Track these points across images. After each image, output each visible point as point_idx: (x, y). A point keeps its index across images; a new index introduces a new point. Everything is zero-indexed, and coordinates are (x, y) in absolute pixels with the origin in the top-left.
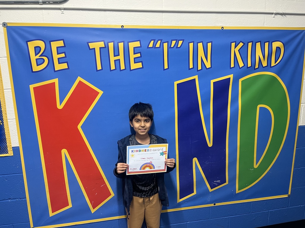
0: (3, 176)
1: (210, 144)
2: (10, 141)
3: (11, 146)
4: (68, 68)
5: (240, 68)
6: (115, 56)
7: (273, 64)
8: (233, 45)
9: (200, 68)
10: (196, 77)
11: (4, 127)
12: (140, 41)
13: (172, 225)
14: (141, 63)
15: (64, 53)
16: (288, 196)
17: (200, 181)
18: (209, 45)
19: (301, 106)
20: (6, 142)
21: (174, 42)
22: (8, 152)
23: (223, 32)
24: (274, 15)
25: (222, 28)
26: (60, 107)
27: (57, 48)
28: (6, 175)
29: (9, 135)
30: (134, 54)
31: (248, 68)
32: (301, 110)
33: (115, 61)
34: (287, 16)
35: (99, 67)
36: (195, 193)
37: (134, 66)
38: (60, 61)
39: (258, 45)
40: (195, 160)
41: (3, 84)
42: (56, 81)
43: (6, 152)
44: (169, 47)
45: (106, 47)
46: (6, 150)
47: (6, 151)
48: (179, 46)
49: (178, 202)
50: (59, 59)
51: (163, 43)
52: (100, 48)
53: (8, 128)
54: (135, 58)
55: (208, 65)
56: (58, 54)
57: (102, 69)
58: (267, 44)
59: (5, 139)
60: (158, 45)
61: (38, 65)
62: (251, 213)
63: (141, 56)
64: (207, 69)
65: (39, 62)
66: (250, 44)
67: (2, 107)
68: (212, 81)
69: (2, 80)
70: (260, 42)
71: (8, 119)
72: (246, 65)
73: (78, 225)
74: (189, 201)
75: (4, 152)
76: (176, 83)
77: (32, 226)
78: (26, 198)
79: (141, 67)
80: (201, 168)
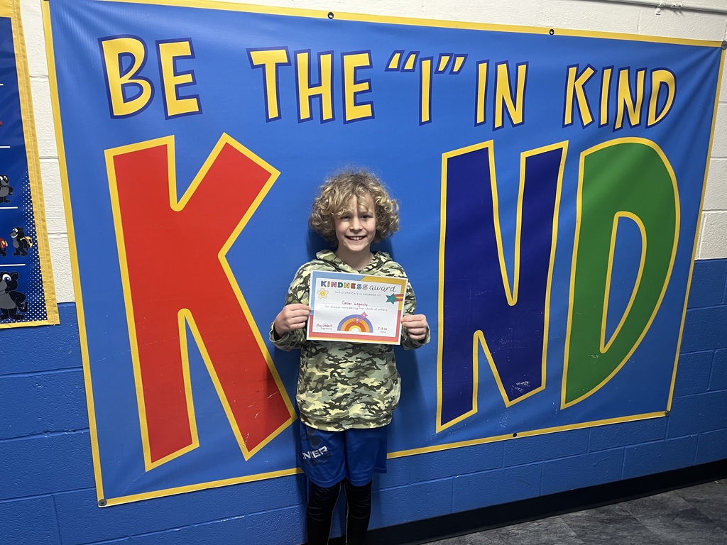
0: (31, 375)
1: (512, 301)
2: (53, 288)
3: (54, 301)
4: (200, 112)
5: (584, 127)
6: (310, 86)
7: (652, 121)
8: (573, 71)
9: (498, 123)
10: (489, 144)
11: (38, 252)
12: (368, 52)
13: (421, 483)
14: (370, 105)
15: (192, 72)
16: (666, 414)
17: (487, 382)
18: (522, 69)
19: (702, 216)
20: (43, 290)
21: (445, 60)
22: (45, 317)
23: (552, 42)
24: (658, 9)
25: (552, 33)
26: (177, 205)
27: (175, 59)
28: (39, 374)
30: (356, 83)
31: (600, 126)
32: (701, 226)
33: (310, 98)
34: (684, 13)
35: (273, 113)
36: (475, 410)
37: (353, 112)
38: (182, 93)
39: (624, 75)
40: (479, 335)
41: (38, 145)
42: (169, 141)
43: (40, 317)
44: (434, 71)
45: (292, 64)
46: (43, 311)
47: (40, 312)
48: (456, 70)
49: (437, 432)
50: (177, 86)
51: (422, 60)
52: (278, 65)
53: (48, 255)
54: (355, 94)
55: (517, 117)
56: (176, 74)
57: (279, 117)
58: (641, 74)
59: (41, 282)
60: (409, 65)
61: (126, 100)
62: (588, 452)
63: (370, 90)
64: (514, 126)
65: (131, 91)
66: (607, 73)
67: (35, 202)
68: (524, 155)
69: (34, 135)
70: (628, 68)
71: (49, 232)
72: (596, 120)
73: (211, 491)
74: (461, 429)
75: (36, 316)
76: (445, 156)
77: (100, 496)
78: (89, 428)
79: (370, 114)
80: (490, 354)
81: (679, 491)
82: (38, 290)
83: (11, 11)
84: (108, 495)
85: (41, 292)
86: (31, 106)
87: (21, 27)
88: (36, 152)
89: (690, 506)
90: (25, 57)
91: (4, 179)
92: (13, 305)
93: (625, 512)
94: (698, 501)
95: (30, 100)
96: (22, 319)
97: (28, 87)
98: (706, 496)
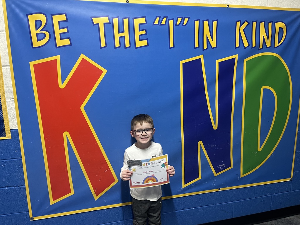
1: (215, 127)
2: (8, 123)
3: (9, 129)
4: (71, 45)
5: (245, 48)
6: (119, 33)
7: (276, 45)
8: (238, 24)
9: (205, 47)
10: (201, 57)
12: (145, 17)
13: (176, 211)
14: (146, 40)
15: (67, 28)
16: (290, 179)
17: (205, 165)
18: (215, 23)
20: (4, 124)
21: (179, 20)
22: (5, 135)
23: (228, 11)
25: (228, 6)
26: (62, 86)
27: (59, 22)
28: (3, 161)
29: (7, 116)
30: (140, 31)
31: (252, 48)
33: (120, 37)
35: (103, 44)
36: (200, 177)
37: (139, 43)
38: (63, 36)
39: (262, 24)
40: (200, 143)
42: (58, 58)
43: (3, 135)
44: (175, 25)
45: (111, 23)
46: (4, 133)
48: (185, 24)
49: (183, 188)
50: (60, 34)
51: (169, 20)
52: (105, 24)
53: (6, 108)
54: (140, 35)
55: (214, 44)
56: (60, 28)
57: (106, 46)
58: (270, 24)
59: (3, 120)
60: (163, 22)
61: (38, 40)
62: (255, 197)
63: (146, 34)
64: (213, 48)
65: (40, 37)
66: (255, 24)
68: (218, 61)
70: (264, 22)
71: (6, 98)
72: (251, 45)
74: (194, 186)
75: (1, 135)
76: (182, 62)
77: (31, 216)
78: (25, 185)
79: (147, 44)
80: (206, 152)
82: (2, 124)
84: (35, 215)
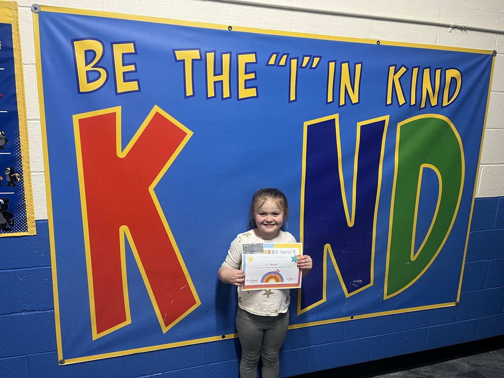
0: (15, 270)
1: (351, 223)
2: (32, 209)
3: (33, 219)
4: (140, 90)
5: (400, 106)
6: (215, 75)
7: (445, 103)
8: (392, 69)
9: (342, 102)
10: (336, 117)
11: (23, 185)
12: (255, 53)
13: (286, 351)
14: (255, 89)
15: (135, 64)
16: (456, 304)
17: (333, 279)
18: (358, 67)
19: (480, 168)
20: (26, 211)
21: (306, 59)
22: (26, 230)
23: (378, 50)
24: (450, 29)
25: (378, 43)
26: (121, 154)
27: (123, 55)
28: (21, 270)
30: (246, 73)
31: (411, 106)
32: (479, 174)
33: (215, 82)
34: (468, 31)
35: (189, 92)
36: (324, 299)
37: (244, 93)
38: (127, 77)
39: (427, 72)
40: (328, 247)
41: (27, 111)
42: (118, 110)
43: (23, 229)
44: (299, 67)
45: (203, 60)
46: (25, 225)
47: (23, 227)
48: (314, 66)
49: (298, 315)
50: (124, 73)
51: (291, 59)
52: (193, 60)
53: (30, 186)
54: (246, 81)
55: (355, 99)
56: (124, 65)
57: (194, 95)
58: (438, 72)
59: (24, 205)
60: (282, 62)
61: (89, 82)
62: (403, 330)
63: (256, 78)
64: (353, 104)
65: (93, 76)
66: (416, 70)
67: (23, 150)
68: (359, 124)
69: (24, 104)
70: (429, 67)
71: (31, 171)
72: (408, 102)
73: (138, 355)
74: (314, 313)
75: (20, 229)
76: (306, 124)
77: (60, 357)
78: (54, 309)
79: (255, 95)
80: (335, 260)
81: (466, 358)
82: (22, 211)
83: (12, 19)
84: (66, 356)
85: (24, 212)
86: (23, 84)
87: (18, 30)
88: (25, 116)
89: (473, 369)
90: (20, 51)
91: (2, 134)
92: (4, 221)
93: (428, 372)
94: (478, 366)
95: (22, 80)
96: (10, 231)
97: (22, 71)
98: (483, 362)
